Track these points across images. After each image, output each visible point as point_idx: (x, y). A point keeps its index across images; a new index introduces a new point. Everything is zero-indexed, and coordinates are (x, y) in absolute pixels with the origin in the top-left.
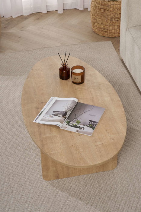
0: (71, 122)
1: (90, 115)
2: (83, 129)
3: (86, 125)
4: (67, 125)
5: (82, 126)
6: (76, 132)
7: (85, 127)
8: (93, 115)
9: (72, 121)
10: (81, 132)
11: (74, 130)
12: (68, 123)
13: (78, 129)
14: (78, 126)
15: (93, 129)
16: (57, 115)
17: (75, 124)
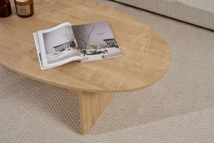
0: (87, 51)
1: (98, 34)
2: (107, 52)
3: (106, 47)
4: (85, 55)
5: (102, 50)
6: (103, 59)
7: (106, 49)
8: (102, 34)
9: (86, 49)
10: (108, 56)
11: (98, 57)
12: (85, 52)
13: (102, 54)
14: (98, 50)
15: (117, 47)
16: (63, 50)
17: (93, 50)
